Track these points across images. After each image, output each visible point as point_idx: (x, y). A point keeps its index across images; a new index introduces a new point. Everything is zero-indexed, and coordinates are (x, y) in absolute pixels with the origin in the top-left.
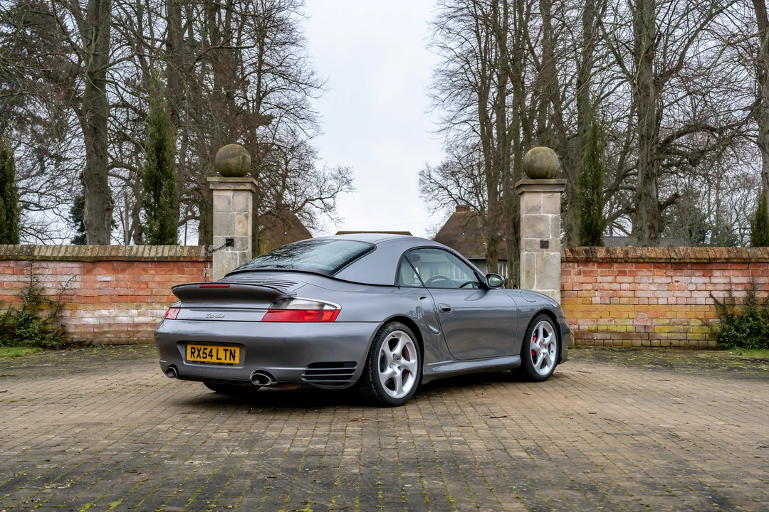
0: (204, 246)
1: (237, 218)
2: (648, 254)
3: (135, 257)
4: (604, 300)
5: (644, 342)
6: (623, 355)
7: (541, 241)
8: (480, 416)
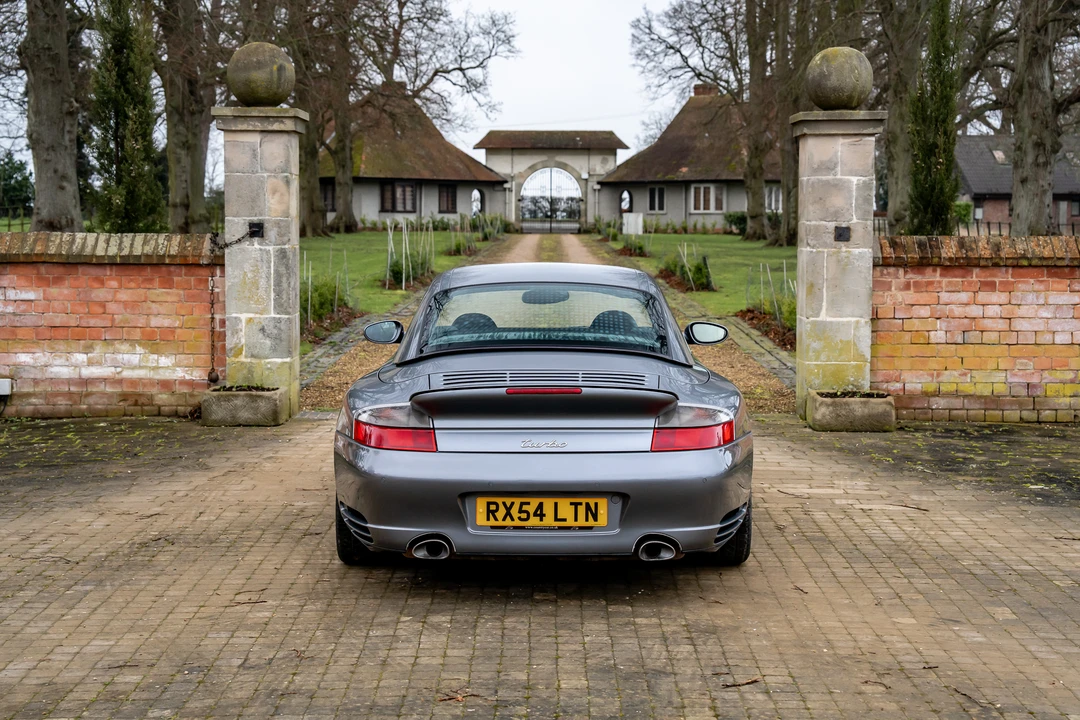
0: (208, 235)
1: (268, 185)
2: (1037, 250)
3: (79, 255)
4: (953, 336)
5: (1026, 414)
6: (986, 450)
7: (836, 227)
8: (703, 677)
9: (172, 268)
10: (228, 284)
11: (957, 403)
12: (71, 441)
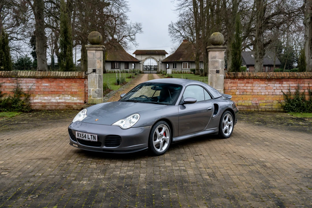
0: (84, 72)
1: (97, 61)
2: (258, 75)
3: (57, 76)
4: (241, 93)
5: (255, 109)
6: (247, 116)
7: (216, 70)
8: (191, 154)
9: (77, 79)
10: (88, 82)
11: (241, 107)
12: (57, 115)
